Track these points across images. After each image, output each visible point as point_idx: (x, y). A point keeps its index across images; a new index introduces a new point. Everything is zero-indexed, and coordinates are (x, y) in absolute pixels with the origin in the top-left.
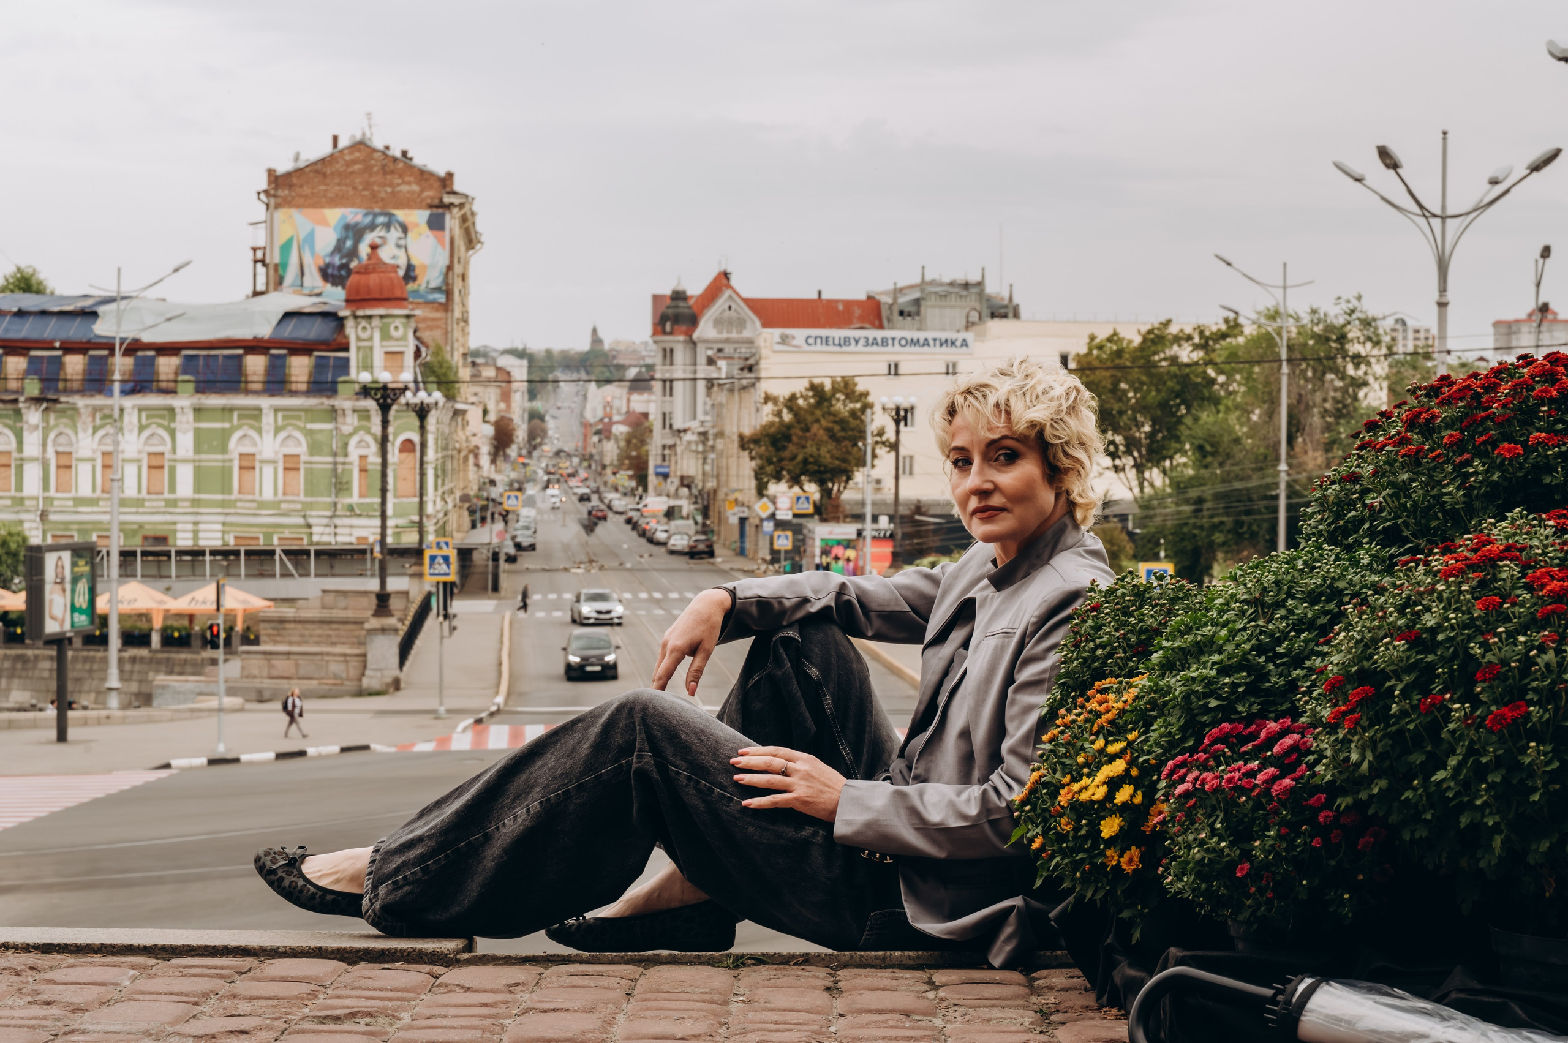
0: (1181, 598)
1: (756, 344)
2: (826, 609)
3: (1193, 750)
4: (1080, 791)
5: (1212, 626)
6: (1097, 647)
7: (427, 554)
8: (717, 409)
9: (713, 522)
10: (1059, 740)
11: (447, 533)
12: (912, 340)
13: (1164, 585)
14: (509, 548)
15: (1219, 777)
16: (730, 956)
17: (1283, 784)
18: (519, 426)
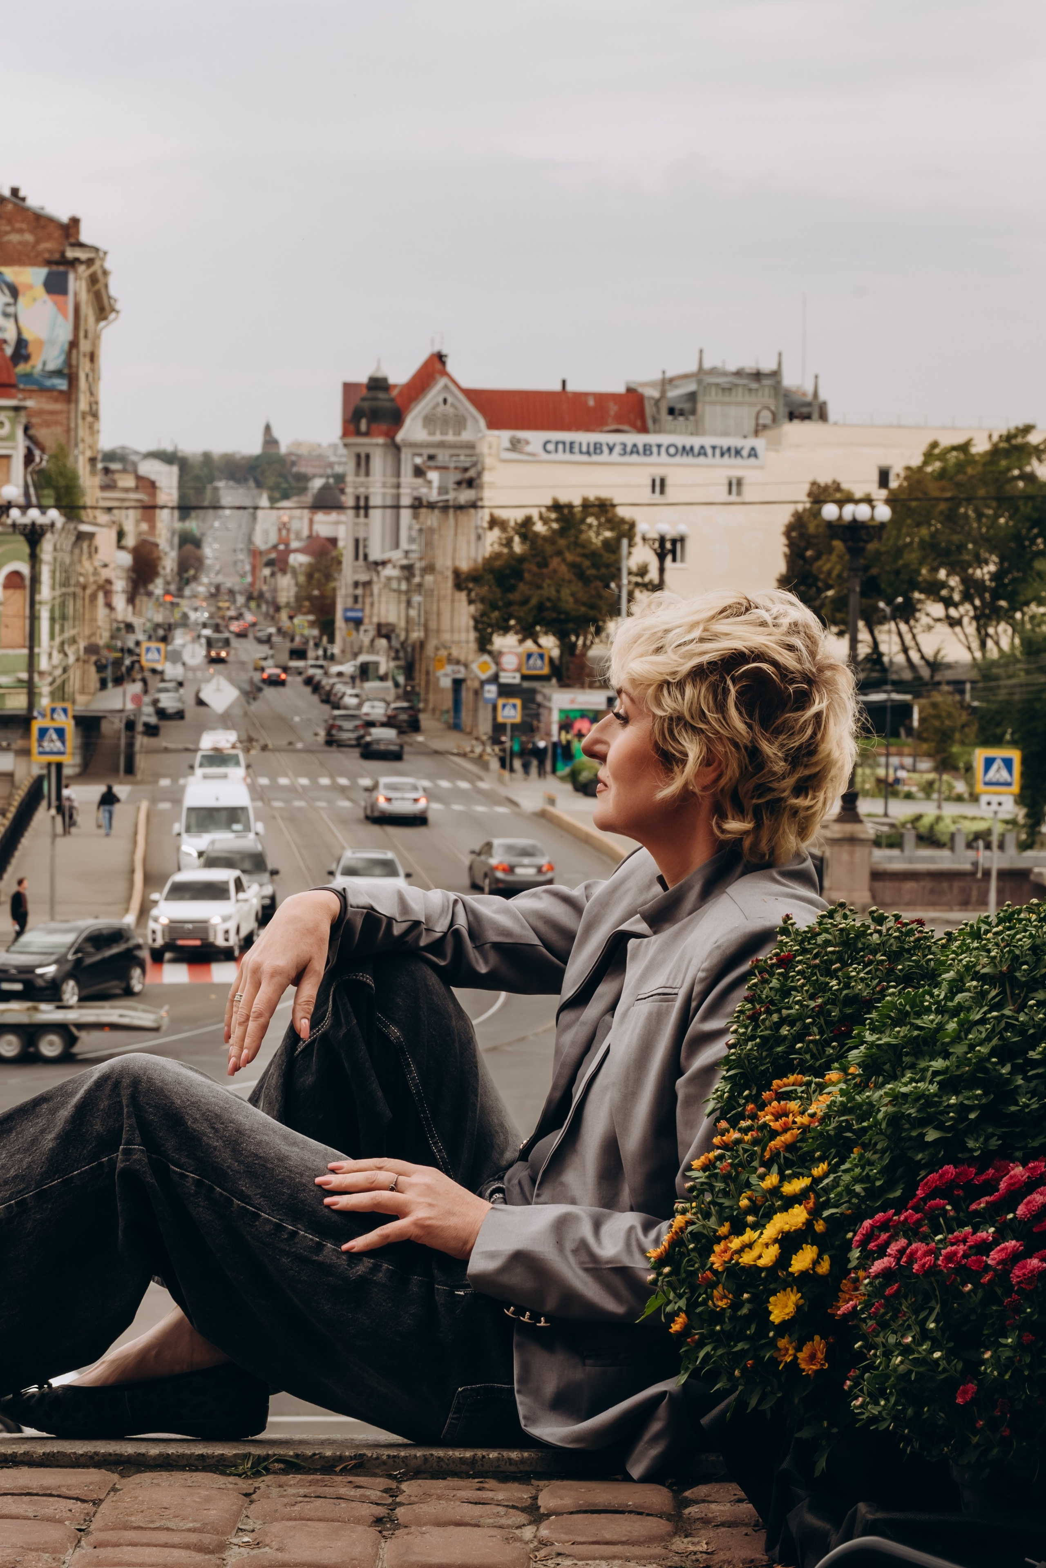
0: (908, 951)
1: (478, 451)
3: (900, 1205)
4: (740, 1251)
5: (938, 1013)
6: (783, 1021)
7: (36, 726)
8: (427, 535)
9: (419, 685)
10: (715, 1168)
11: (66, 696)
12: (684, 448)
13: (884, 931)
14: (148, 715)
15: (935, 1252)
16: (254, 1456)
17: (1029, 1267)
18: (166, 554)
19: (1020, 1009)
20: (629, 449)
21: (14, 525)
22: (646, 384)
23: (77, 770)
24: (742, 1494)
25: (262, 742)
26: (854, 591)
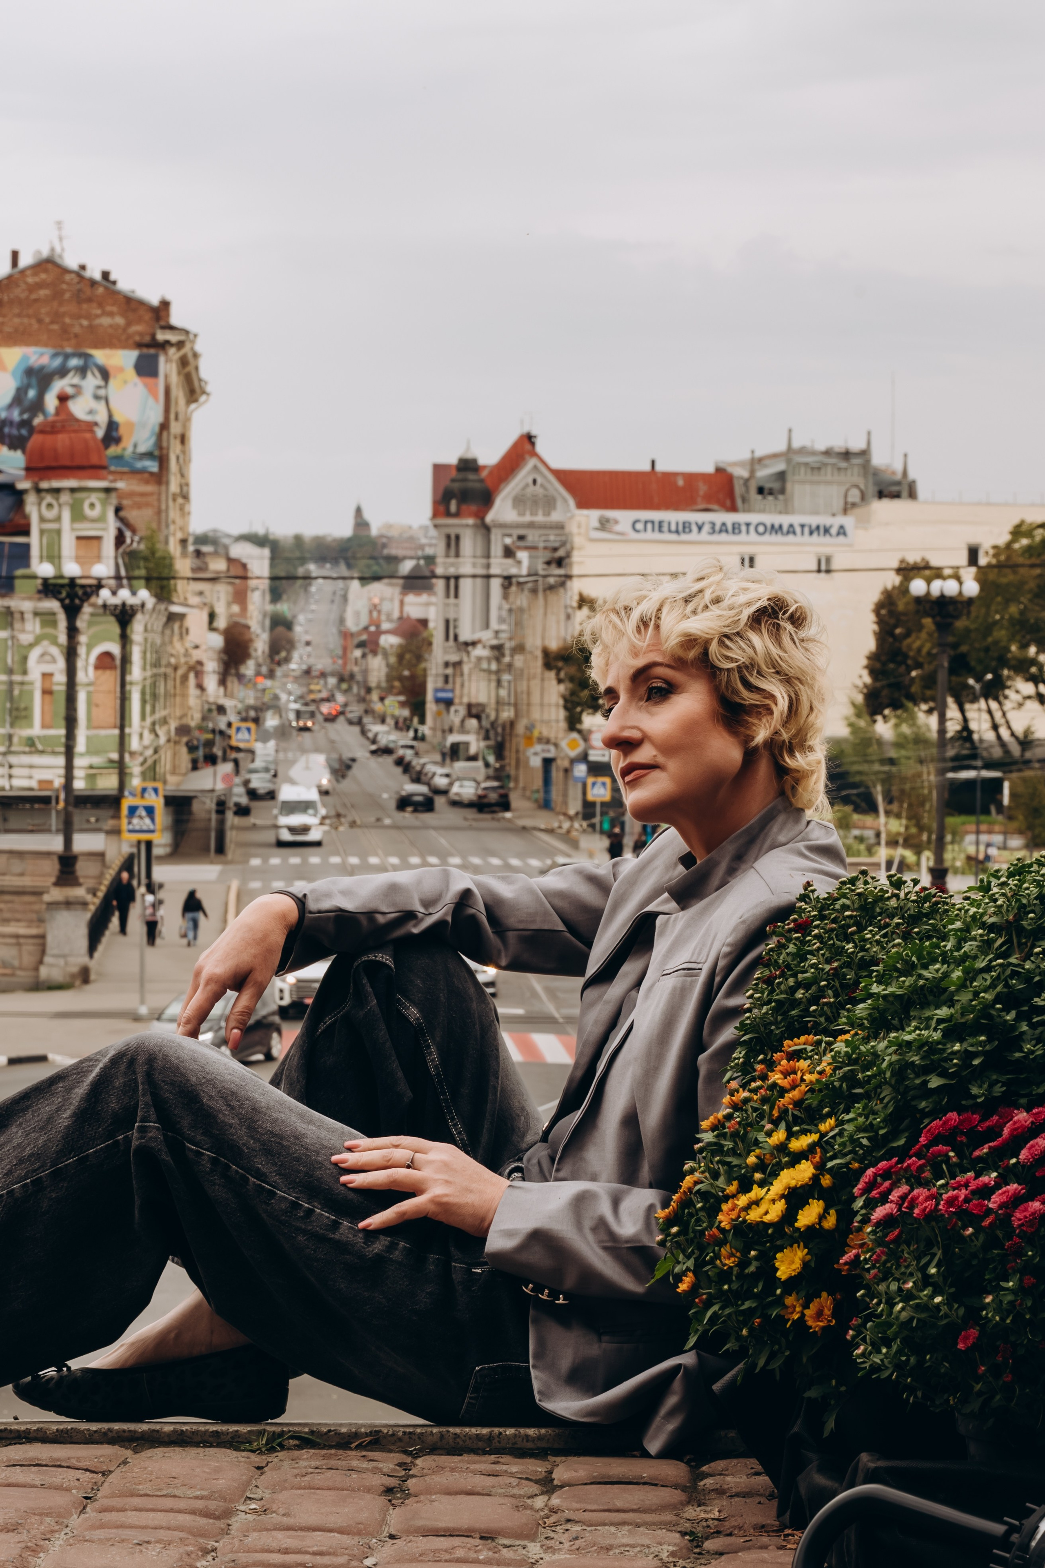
0: (926, 915)
1: (567, 530)
2: (440, 924)
3: (903, 1153)
4: (747, 1208)
5: (944, 962)
6: (798, 985)
7: (125, 804)
8: (517, 616)
9: (510, 764)
10: (724, 1128)
11: (157, 777)
12: (773, 526)
13: (902, 895)
14: (239, 796)
15: (937, 1197)
16: (269, 1432)
17: (1031, 1210)
18: (257, 636)
19: (1027, 957)
20: (717, 528)
21: (105, 606)
22: (735, 464)
23: (168, 850)
24: (759, 1468)
25: (350, 818)
26: (942, 666)
